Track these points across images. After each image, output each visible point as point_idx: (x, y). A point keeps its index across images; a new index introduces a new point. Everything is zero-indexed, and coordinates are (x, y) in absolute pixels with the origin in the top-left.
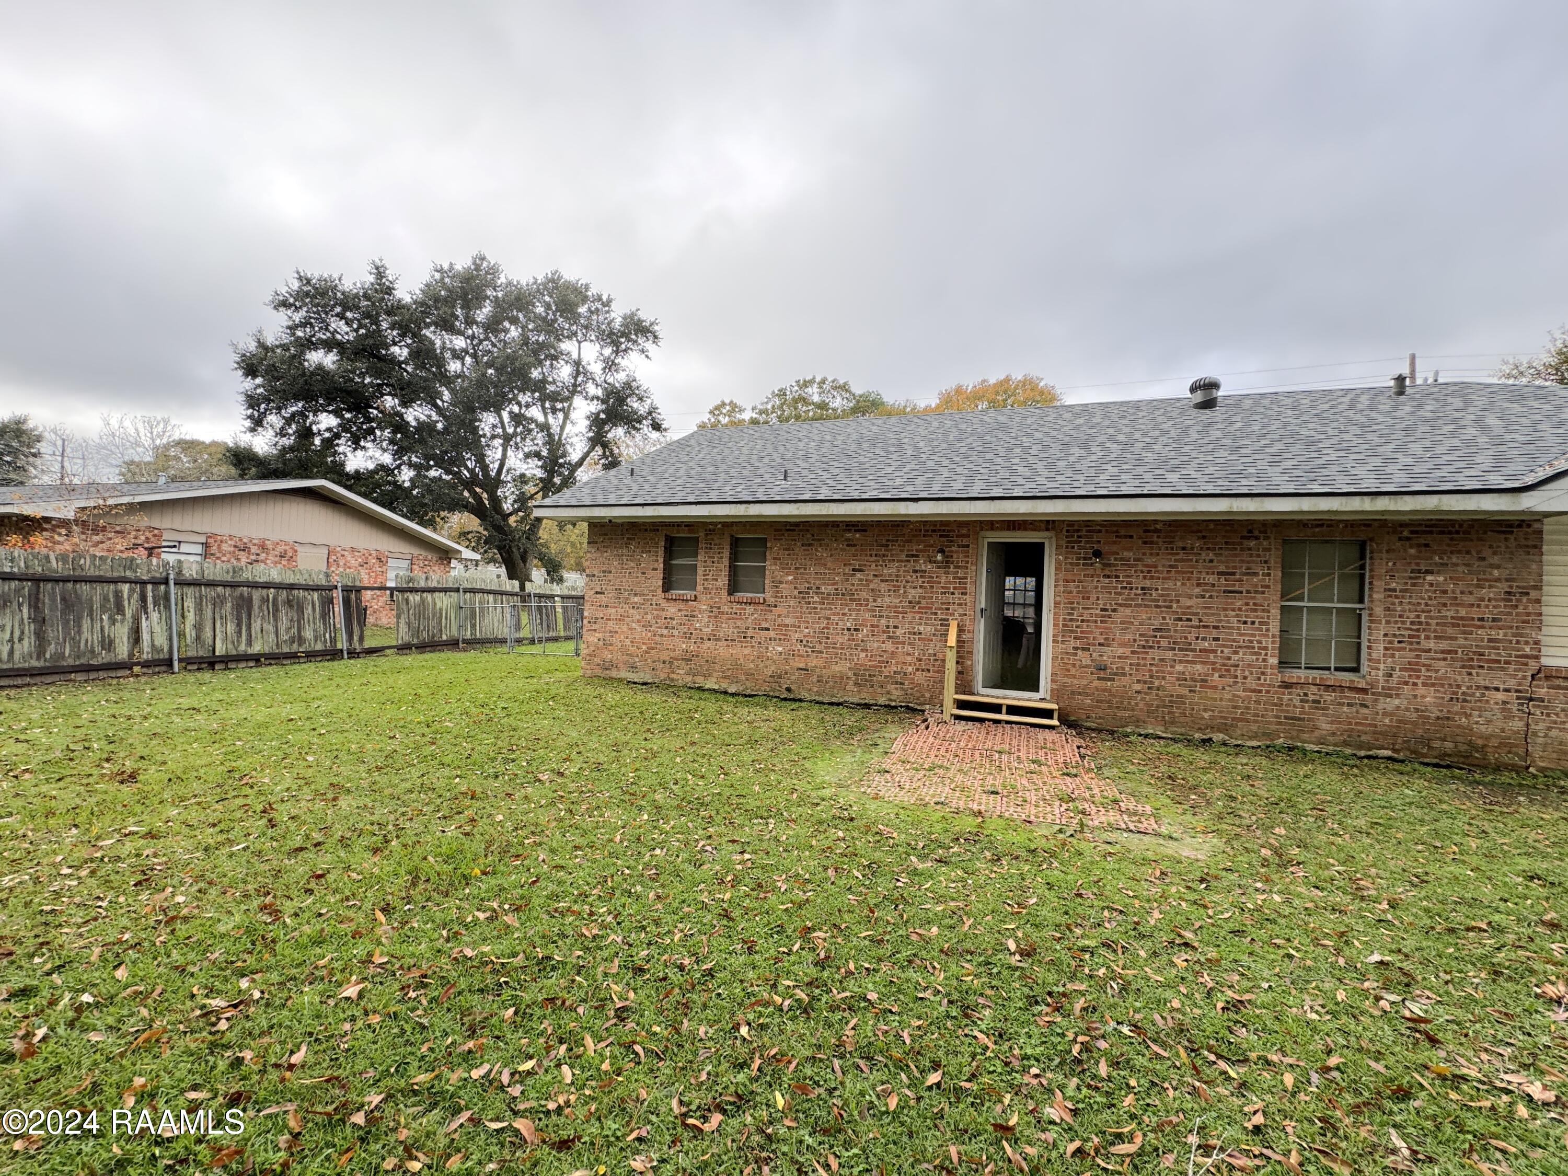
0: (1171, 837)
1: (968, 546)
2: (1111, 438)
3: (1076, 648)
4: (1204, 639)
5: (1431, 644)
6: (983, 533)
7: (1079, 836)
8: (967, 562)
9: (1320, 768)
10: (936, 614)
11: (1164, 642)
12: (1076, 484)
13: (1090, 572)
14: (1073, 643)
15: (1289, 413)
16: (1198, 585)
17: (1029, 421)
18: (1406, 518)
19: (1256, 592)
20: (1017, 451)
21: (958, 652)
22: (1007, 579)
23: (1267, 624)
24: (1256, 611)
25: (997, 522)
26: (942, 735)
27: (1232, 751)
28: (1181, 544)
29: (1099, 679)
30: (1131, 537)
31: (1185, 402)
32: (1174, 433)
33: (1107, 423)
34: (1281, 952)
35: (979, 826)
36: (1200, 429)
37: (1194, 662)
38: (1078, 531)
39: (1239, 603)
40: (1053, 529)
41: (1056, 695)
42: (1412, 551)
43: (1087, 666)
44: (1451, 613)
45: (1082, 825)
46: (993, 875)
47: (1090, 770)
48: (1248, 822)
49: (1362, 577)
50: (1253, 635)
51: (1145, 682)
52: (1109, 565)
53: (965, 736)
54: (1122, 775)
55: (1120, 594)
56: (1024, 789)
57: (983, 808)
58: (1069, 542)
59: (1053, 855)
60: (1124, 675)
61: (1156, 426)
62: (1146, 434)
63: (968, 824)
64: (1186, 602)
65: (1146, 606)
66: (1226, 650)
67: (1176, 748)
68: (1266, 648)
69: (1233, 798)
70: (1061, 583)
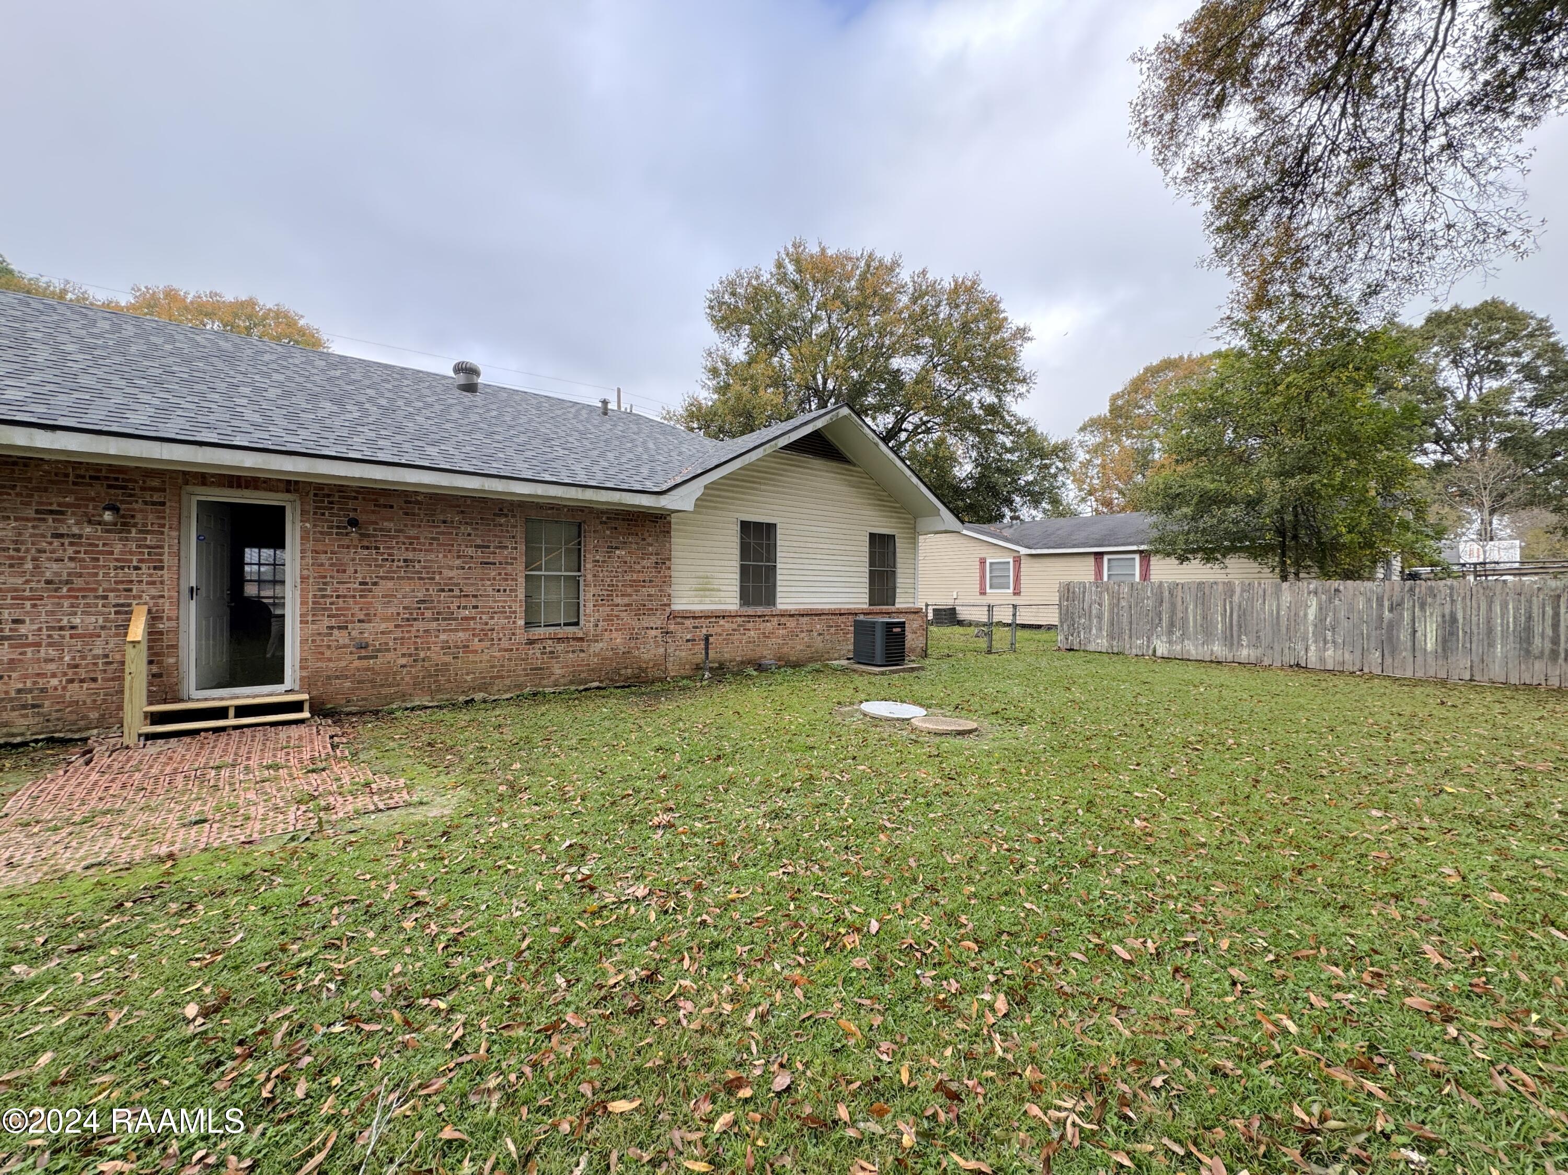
0: (421, 803)
1: (163, 504)
2: (371, 399)
3: (332, 628)
4: (465, 608)
5: (618, 600)
6: (190, 488)
7: (317, 836)
8: (163, 526)
9: (554, 705)
10: (106, 598)
11: (428, 614)
12: (323, 442)
13: (346, 542)
14: (327, 622)
15: (534, 412)
16: (459, 557)
17: (267, 357)
18: (605, 507)
19: (507, 563)
20: (246, 390)
21: (150, 648)
22: (247, 550)
23: (516, 591)
24: (506, 580)
25: (213, 475)
26: (116, 766)
27: (489, 706)
28: (441, 517)
29: (360, 658)
30: (392, 507)
31: (450, 381)
32: (437, 407)
33: (367, 382)
34: (501, 871)
35: (168, 874)
36: (461, 409)
37: (457, 630)
38: (329, 496)
39: (493, 574)
40: (296, 491)
41: (307, 683)
42: (608, 532)
43: (345, 646)
44: (628, 578)
45: (320, 823)
46: (178, 931)
47: (344, 758)
48: (493, 766)
49: (580, 550)
50: (505, 601)
51: (410, 655)
52: (368, 536)
53: (163, 759)
54: (379, 755)
55: (381, 566)
56: (249, 803)
57: (175, 848)
58: (317, 508)
59: (276, 870)
60: (388, 650)
61: (420, 398)
62: (408, 403)
63: (149, 875)
64: (447, 573)
65: (409, 578)
66: (484, 617)
67: (439, 715)
68: (515, 612)
69: (483, 749)
70: (309, 554)
